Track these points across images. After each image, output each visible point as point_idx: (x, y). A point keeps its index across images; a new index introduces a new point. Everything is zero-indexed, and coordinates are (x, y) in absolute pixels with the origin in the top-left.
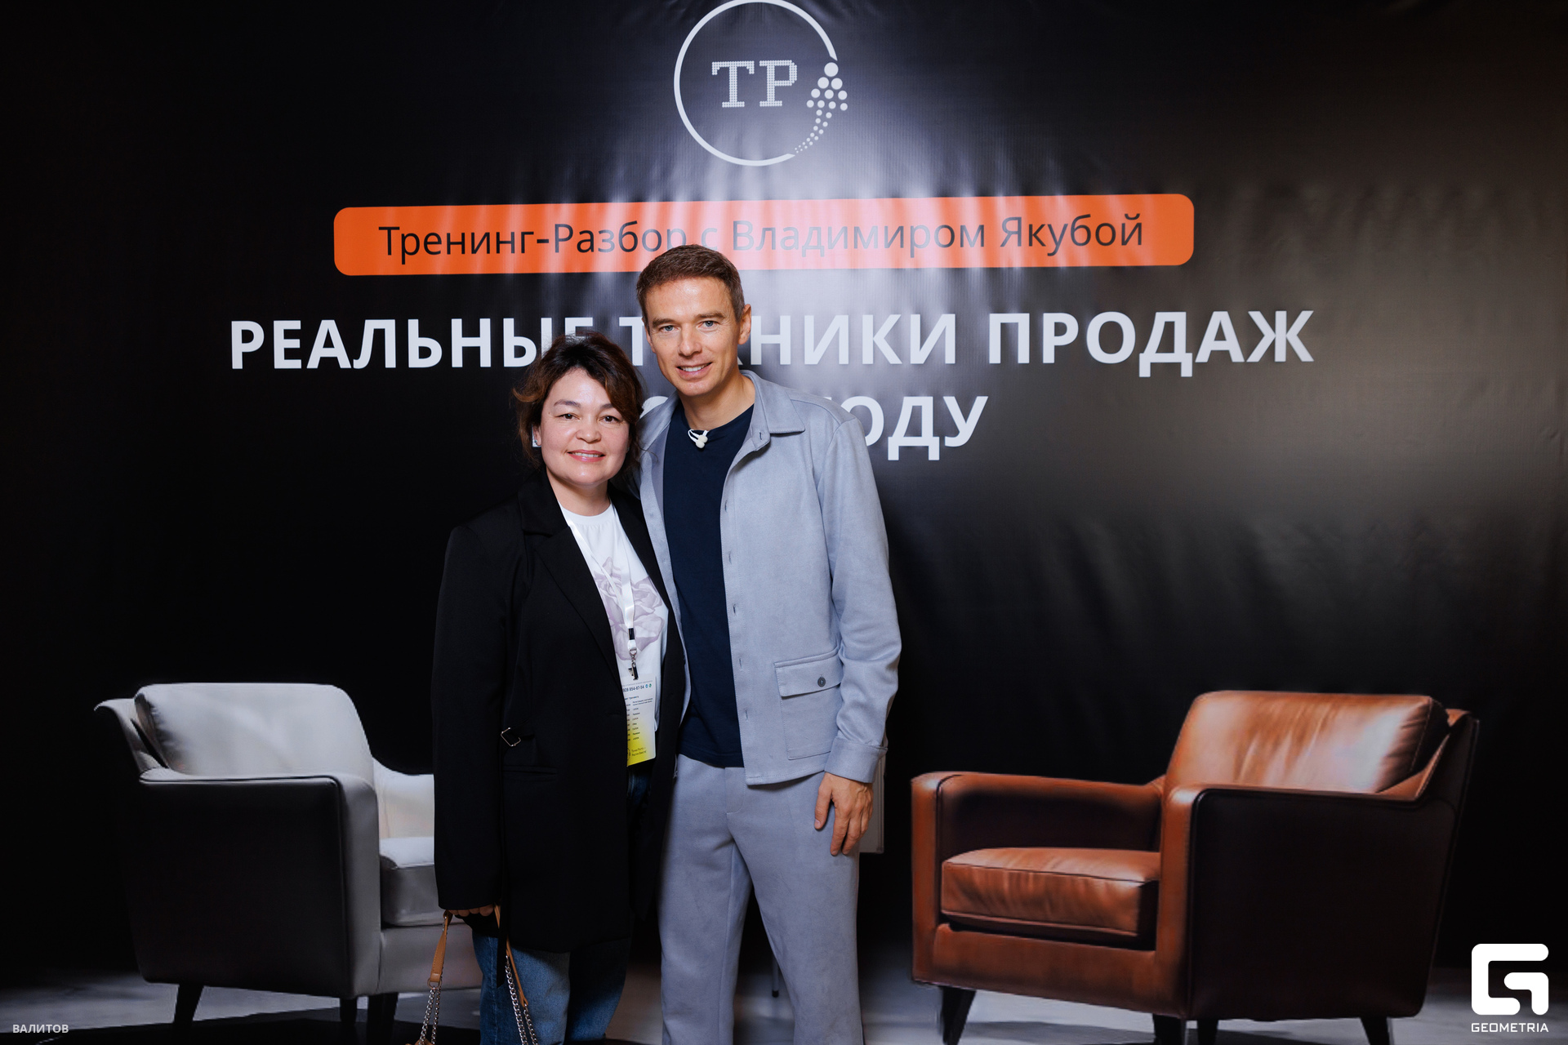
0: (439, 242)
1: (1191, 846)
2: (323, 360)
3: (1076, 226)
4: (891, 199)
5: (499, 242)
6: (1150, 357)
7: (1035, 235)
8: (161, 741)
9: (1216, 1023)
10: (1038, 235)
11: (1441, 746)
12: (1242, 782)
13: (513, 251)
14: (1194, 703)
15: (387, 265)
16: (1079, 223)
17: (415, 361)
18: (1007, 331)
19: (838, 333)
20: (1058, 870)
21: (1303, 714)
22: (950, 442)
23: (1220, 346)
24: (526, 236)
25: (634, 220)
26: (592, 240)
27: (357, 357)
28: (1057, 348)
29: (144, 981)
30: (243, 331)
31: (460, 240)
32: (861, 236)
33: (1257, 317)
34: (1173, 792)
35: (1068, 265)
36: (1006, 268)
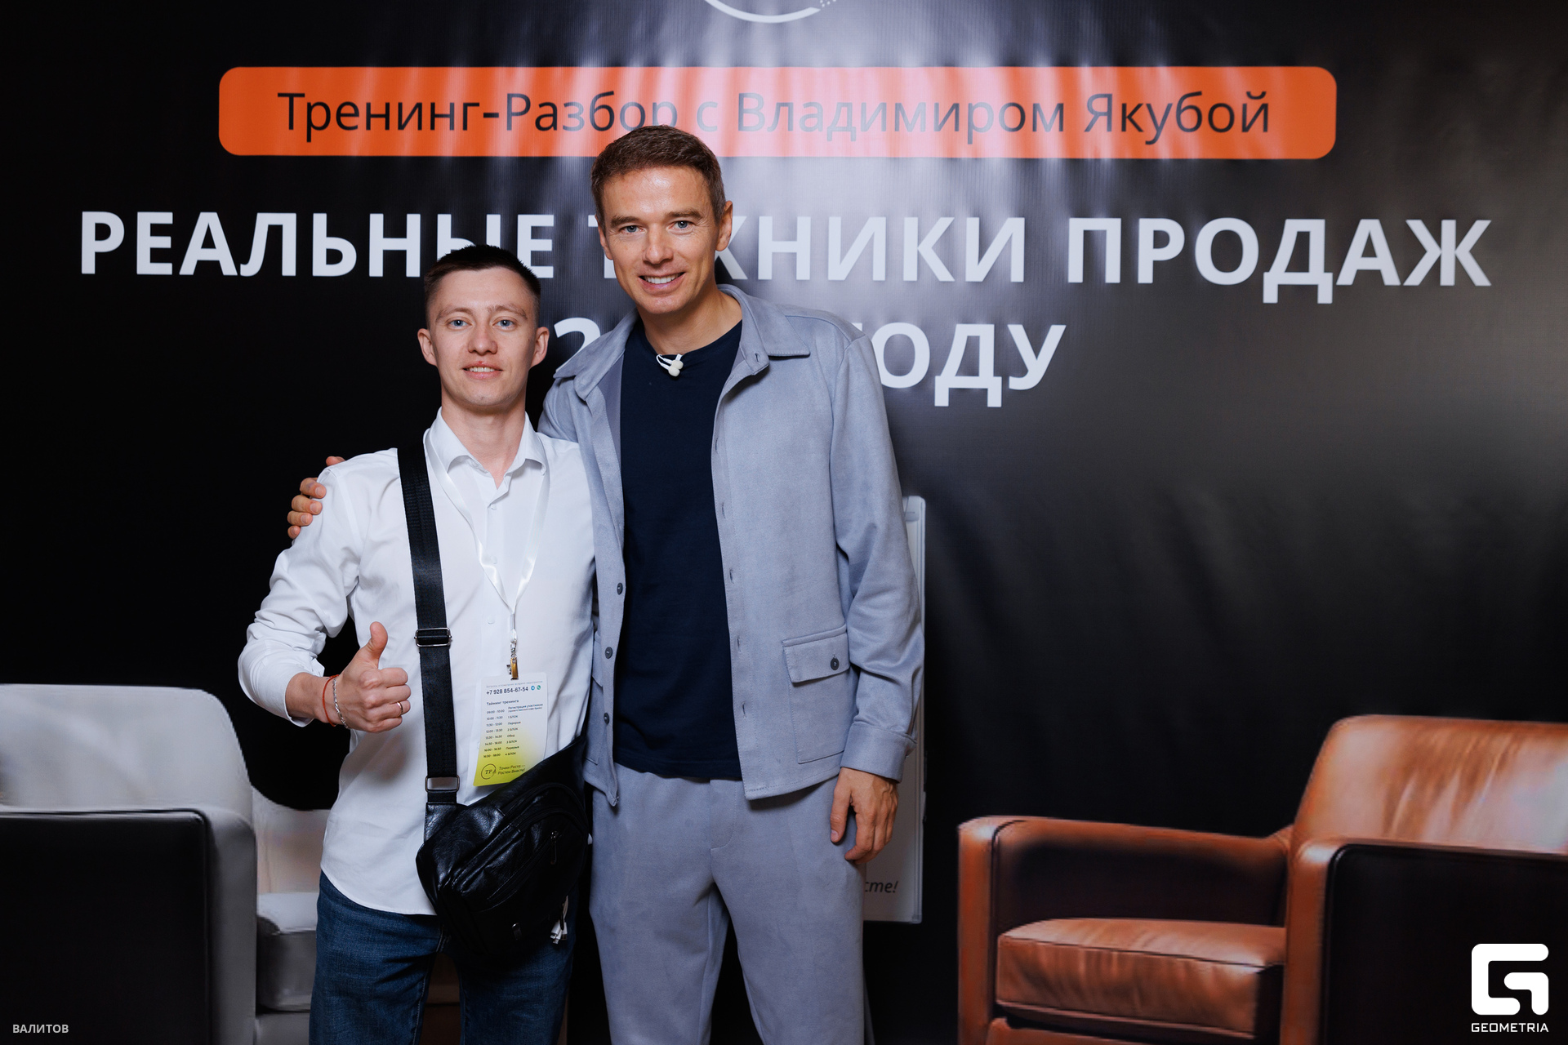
0: (356, 114)
1: (1325, 920)
2: (201, 265)
3: (1183, 107)
4: (944, 69)
5: (434, 116)
6: (1277, 277)
7: (1130, 117)
10: (1134, 117)
12: (1394, 836)
13: (452, 127)
14: (1331, 731)
15: (287, 143)
16: (1186, 103)
17: (321, 268)
18: (1092, 242)
19: (872, 240)
20: (1151, 948)
21: (1475, 747)
22: (1016, 383)
23: (1369, 264)
24: (469, 108)
25: (609, 90)
26: (554, 115)
27: (246, 261)
28: (1157, 265)
30: (97, 225)
31: (384, 112)
32: (904, 115)
33: (1418, 227)
34: (1303, 847)
35: (1172, 157)
36: (1091, 159)
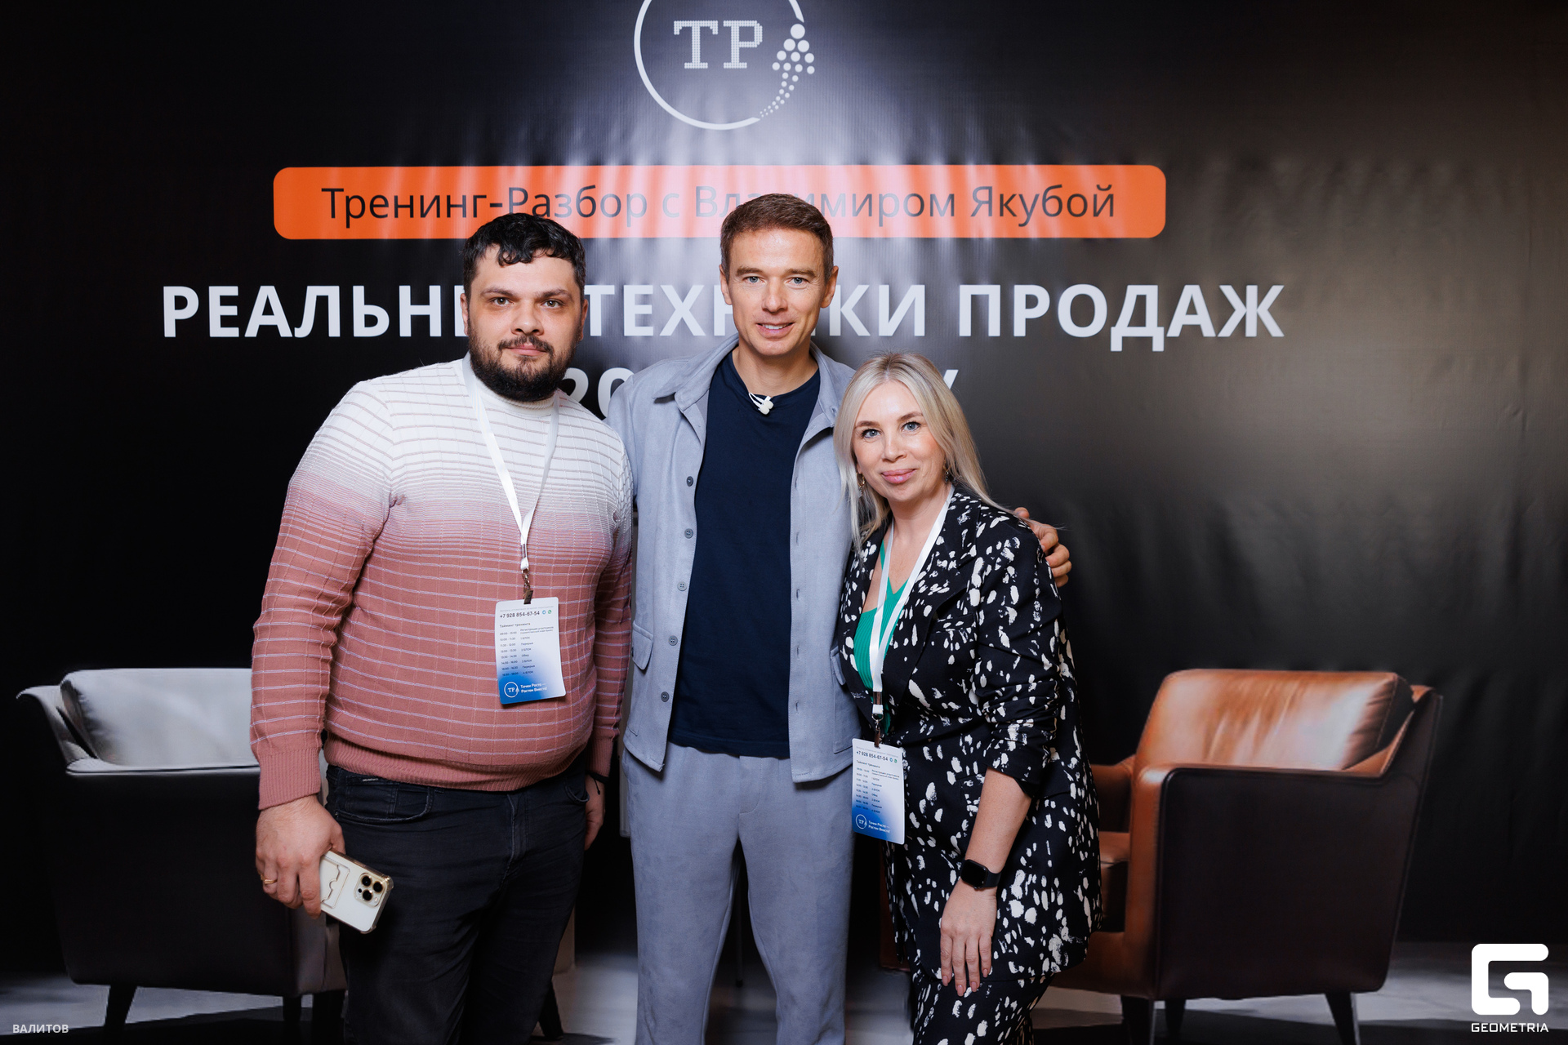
0: (386, 205)
1: (1160, 827)
2: (261, 327)
3: (1047, 197)
4: (859, 166)
5: (449, 206)
6: (1122, 331)
7: (1006, 205)
8: (89, 730)
9: (1184, 1003)
10: (1009, 205)
11: (1406, 723)
12: (1212, 761)
13: (464, 215)
14: (1164, 682)
15: (330, 229)
16: (1050, 193)
17: (360, 330)
18: (978, 303)
21: (1271, 692)
23: (1192, 320)
24: (478, 199)
25: (592, 184)
26: (547, 205)
27: (299, 325)
28: (1029, 322)
29: (72, 983)
30: (176, 297)
31: (409, 203)
32: (828, 203)
33: (1228, 291)
34: (1143, 771)
35: (1039, 237)
36: (976, 239)
